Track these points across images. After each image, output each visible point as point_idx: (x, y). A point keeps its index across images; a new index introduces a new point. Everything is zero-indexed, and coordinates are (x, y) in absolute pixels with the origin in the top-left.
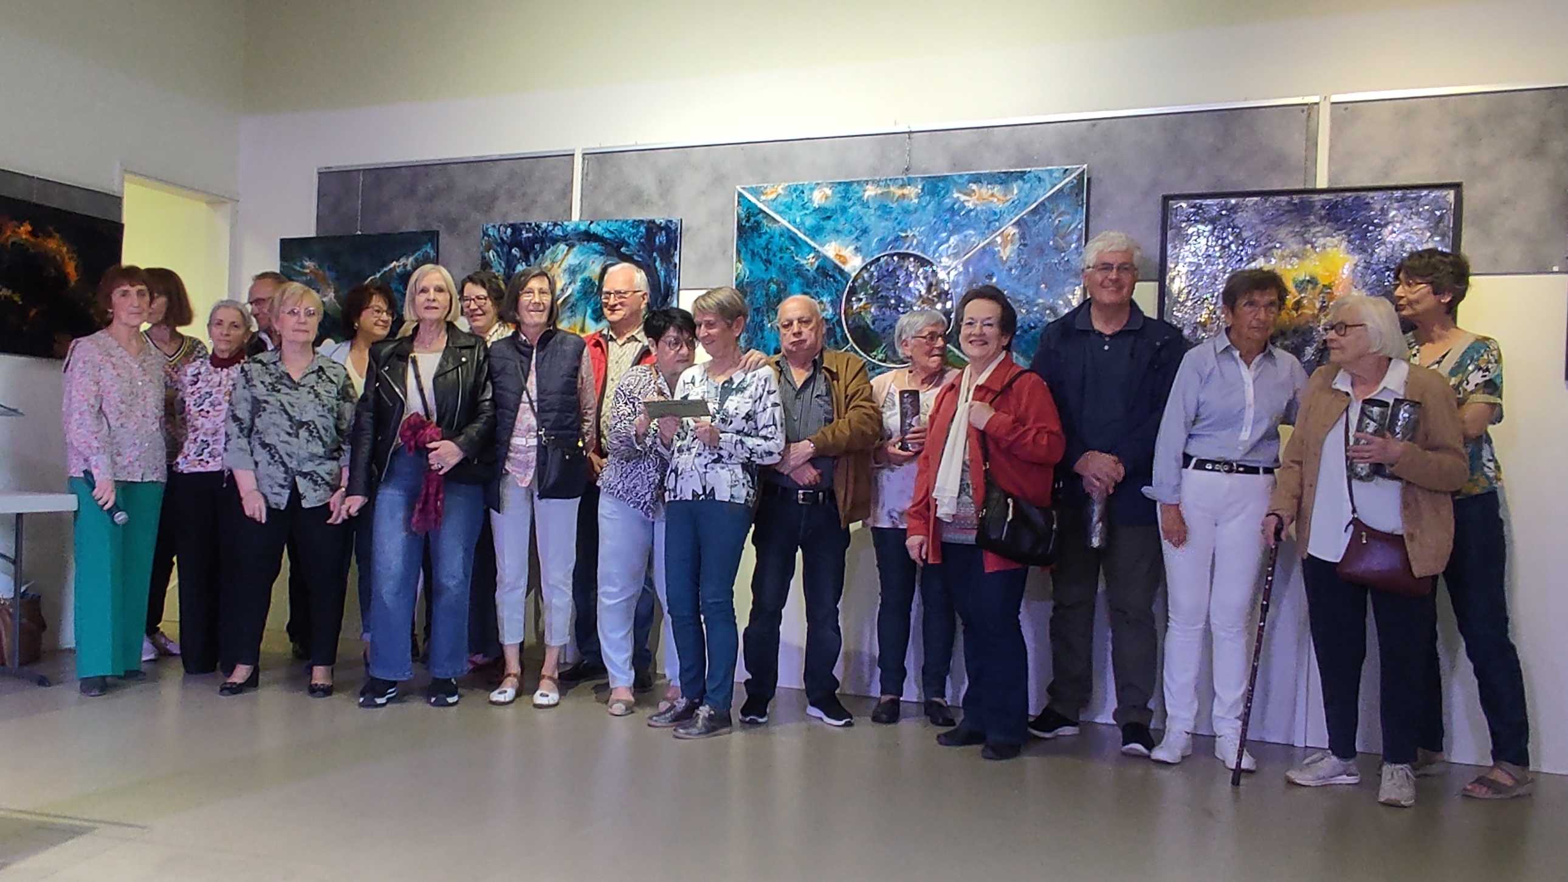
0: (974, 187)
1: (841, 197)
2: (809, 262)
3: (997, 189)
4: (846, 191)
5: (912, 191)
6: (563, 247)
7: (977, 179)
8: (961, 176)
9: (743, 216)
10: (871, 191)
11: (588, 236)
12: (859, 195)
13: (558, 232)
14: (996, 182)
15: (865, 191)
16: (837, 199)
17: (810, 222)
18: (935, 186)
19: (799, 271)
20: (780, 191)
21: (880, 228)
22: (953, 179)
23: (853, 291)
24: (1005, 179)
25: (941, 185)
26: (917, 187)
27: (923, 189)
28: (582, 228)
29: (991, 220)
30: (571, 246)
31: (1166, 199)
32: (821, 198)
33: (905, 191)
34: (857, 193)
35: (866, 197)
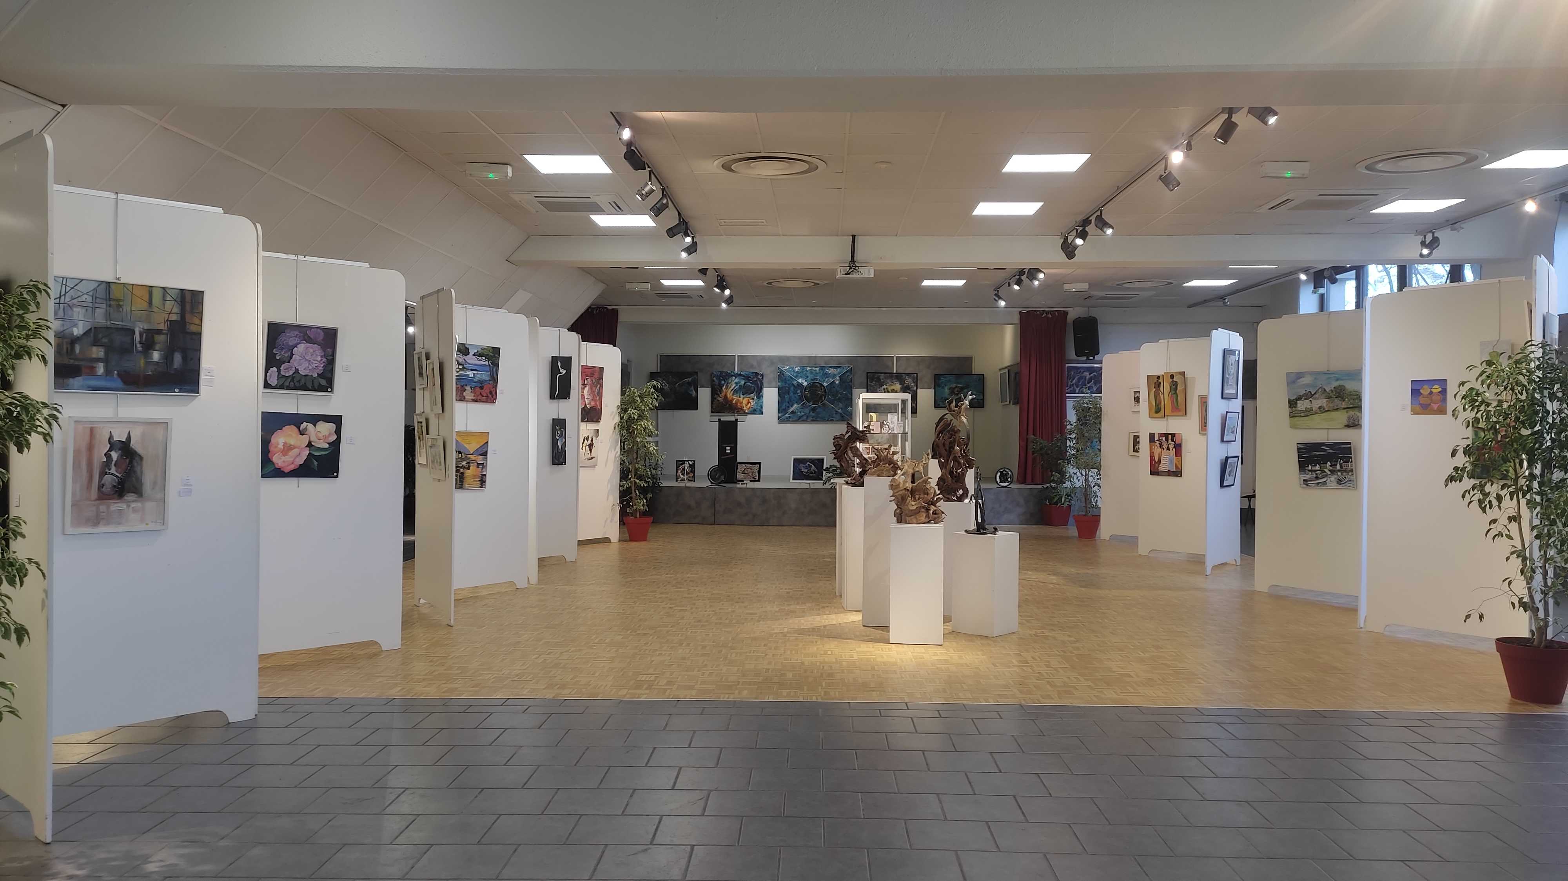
2: (795, 383)
4: (803, 368)
5: (817, 369)
6: (734, 377)
7: (831, 367)
9: (779, 372)
10: (808, 369)
11: (740, 375)
12: (805, 369)
13: (733, 374)
16: (800, 370)
17: (795, 374)
18: (822, 368)
19: (793, 385)
20: (788, 367)
21: (810, 376)
22: (826, 367)
23: (805, 390)
24: (836, 368)
25: (824, 368)
27: (819, 369)
28: (739, 373)
29: (834, 376)
30: (736, 377)
31: (868, 373)
32: (797, 369)
33: (815, 369)
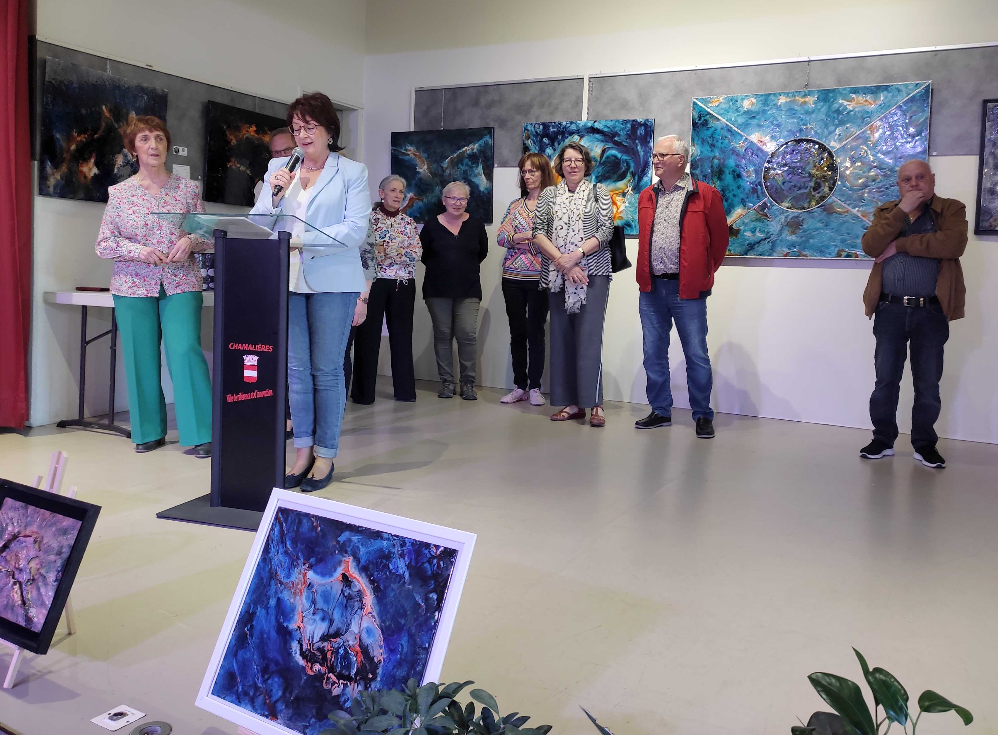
0: (854, 96)
1: (762, 104)
2: (740, 145)
3: (869, 97)
4: (766, 100)
5: (811, 100)
7: (855, 91)
8: (844, 89)
9: (697, 117)
10: (782, 100)
11: (593, 130)
12: (775, 103)
13: (573, 127)
14: (869, 93)
15: (779, 99)
16: (759, 105)
17: (740, 120)
18: (826, 96)
19: (734, 151)
20: (722, 101)
21: (790, 123)
22: (839, 92)
24: (875, 90)
25: (831, 95)
26: (814, 97)
27: (818, 98)
28: (590, 125)
29: (865, 117)
30: (583, 137)
31: (986, 102)
32: (749, 105)
33: (807, 99)
34: (773, 101)
35: (779, 104)
